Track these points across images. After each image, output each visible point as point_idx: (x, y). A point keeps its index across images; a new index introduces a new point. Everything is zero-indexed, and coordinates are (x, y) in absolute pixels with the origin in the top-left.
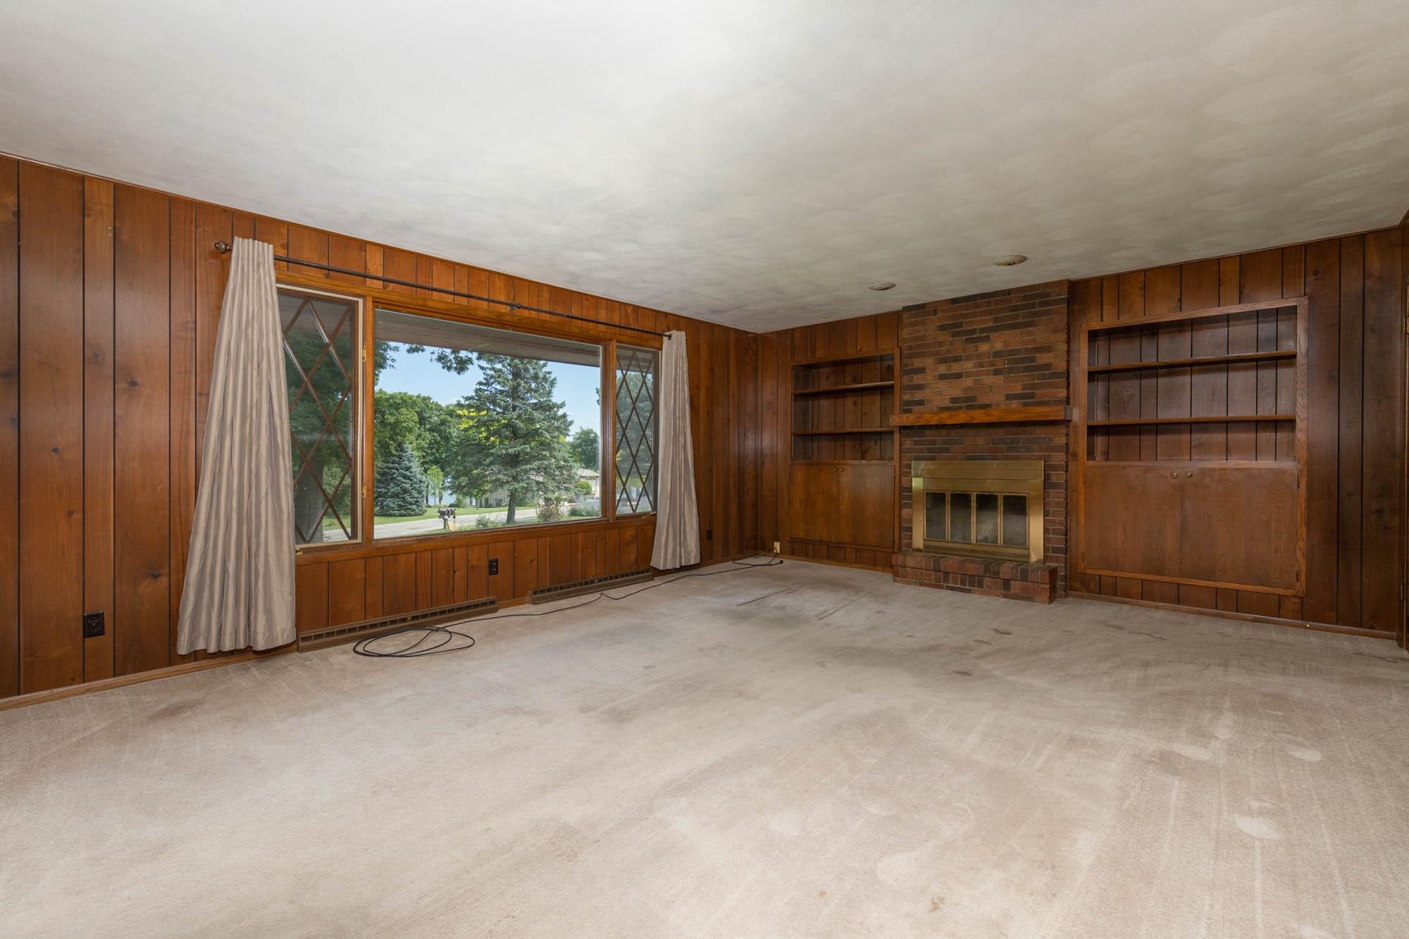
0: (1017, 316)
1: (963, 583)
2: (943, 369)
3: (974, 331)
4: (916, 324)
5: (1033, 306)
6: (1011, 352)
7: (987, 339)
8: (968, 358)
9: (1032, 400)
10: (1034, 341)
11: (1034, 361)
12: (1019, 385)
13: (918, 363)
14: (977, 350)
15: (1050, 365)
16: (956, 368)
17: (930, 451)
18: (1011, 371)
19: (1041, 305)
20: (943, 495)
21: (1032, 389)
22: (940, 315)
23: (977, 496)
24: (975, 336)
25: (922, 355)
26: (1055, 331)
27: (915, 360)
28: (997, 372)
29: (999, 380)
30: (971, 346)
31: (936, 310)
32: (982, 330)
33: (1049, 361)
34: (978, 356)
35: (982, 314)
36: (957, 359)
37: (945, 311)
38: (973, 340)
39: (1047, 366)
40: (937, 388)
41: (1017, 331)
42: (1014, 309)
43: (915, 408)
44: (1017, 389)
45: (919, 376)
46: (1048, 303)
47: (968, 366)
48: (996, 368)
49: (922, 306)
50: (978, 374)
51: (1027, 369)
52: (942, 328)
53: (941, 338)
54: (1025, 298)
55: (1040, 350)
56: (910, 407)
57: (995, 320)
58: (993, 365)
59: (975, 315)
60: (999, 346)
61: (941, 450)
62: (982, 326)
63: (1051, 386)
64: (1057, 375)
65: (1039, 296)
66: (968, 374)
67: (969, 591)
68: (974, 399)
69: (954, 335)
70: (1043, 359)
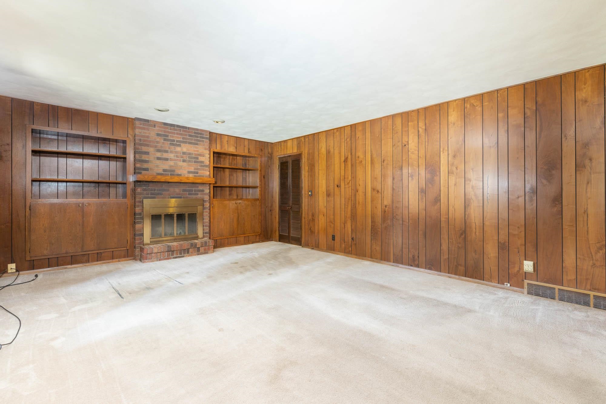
0: (192, 140)
1: (181, 254)
2: (159, 155)
3: (174, 141)
4: (144, 129)
5: (198, 137)
6: (190, 154)
7: (180, 146)
8: (171, 152)
9: (197, 174)
10: (198, 151)
11: (198, 159)
12: (193, 169)
13: (144, 149)
14: (175, 150)
15: (204, 162)
16: (165, 155)
17: (152, 194)
18: (189, 161)
19: (201, 137)
20: (161, 215)
21: (197, 170)
22: (157, 128)
23: (177, 214)
24: (174, 143)
25: (147, 145)
26: (205, 149)
27: (143, 147)
28: (184, 161)
29: (185, 164)
30: (173, 147)
31: (155, 125)
32: (177, 141)
33: (203, 160)
34: (176, 152)
35: (177, 134)
36: (166, 152)
37: (160, 127)
38: (173, 145)
39: (202, 162)
40: (156, 163)
41: (192, 145)
42: (190, 136)
43: (143, 172)
44: (192, 169)
45: (146, 156)
46: (203, 138)
47: (171, 156)
48: (183, 159)
49: (147, 121)
50: (175, 160)
51: (195, 162)
52: (158, 135)
53: (158, 140)
54: (195, 133)
55: (200, 155)
56: (141, 171)
57: (183, 138)
58: (182, 158)
59: (174, 133)
60: (185, 150)
61: (158, 194)
62: (177, 139)
63: (203, 170)
64: (206, 166)
65: (201, 134)
66: (171, 160)
67: (183, 257)
68: (174, 171)
69: (165, 140)
70: (201, 159)
